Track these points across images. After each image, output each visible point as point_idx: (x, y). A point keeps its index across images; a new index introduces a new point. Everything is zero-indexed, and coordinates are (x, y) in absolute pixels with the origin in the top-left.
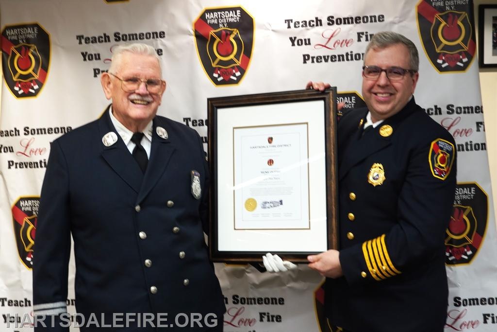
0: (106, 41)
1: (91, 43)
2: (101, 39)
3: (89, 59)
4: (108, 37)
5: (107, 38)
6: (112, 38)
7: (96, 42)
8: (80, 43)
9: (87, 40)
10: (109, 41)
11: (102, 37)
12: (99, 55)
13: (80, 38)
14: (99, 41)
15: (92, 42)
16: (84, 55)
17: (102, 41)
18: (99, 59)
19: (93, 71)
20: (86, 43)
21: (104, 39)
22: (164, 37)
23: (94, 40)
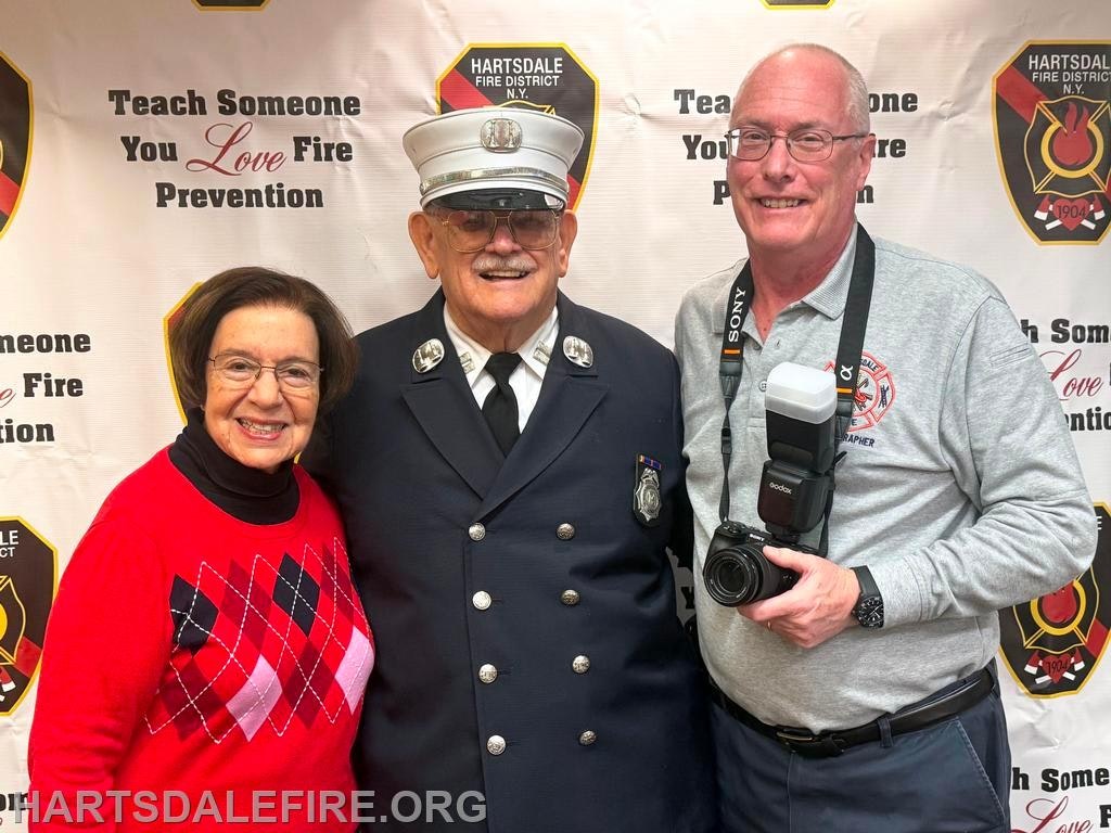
0: (193, 112)
1: (150, 114)
2: (179, 105)
3: (144, 157)
4: (201, 101)
5: (196, 105)
6: (212, 105)
7: (165, 112)
8: (120, 111)
9: (140, 104)
10: (203, 112)
11: (182, 100)
12: (172, 146)
13: (119, 96)
14: (175, 112)
15: (155, 112)
16: (130, 144)
17: (183, 111)
18: (174, 157)
19: (155, 191)
20: (136, 111)
21: (187, 105)
22: (357, 112)
23: (160, 107)
